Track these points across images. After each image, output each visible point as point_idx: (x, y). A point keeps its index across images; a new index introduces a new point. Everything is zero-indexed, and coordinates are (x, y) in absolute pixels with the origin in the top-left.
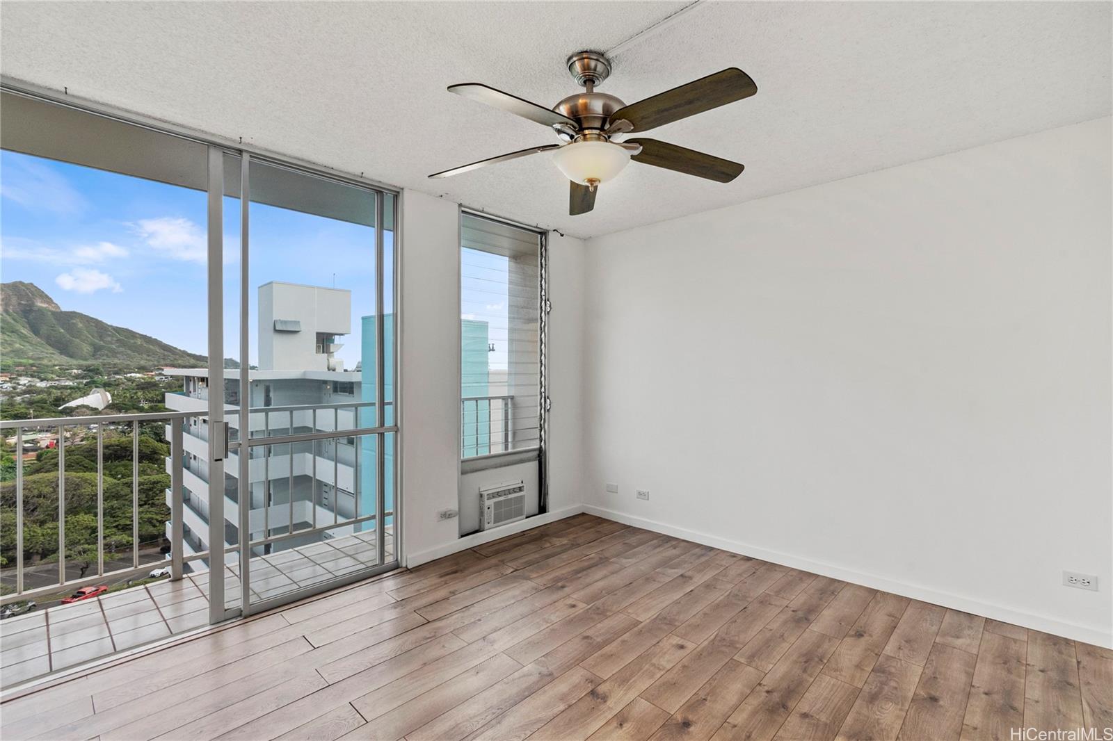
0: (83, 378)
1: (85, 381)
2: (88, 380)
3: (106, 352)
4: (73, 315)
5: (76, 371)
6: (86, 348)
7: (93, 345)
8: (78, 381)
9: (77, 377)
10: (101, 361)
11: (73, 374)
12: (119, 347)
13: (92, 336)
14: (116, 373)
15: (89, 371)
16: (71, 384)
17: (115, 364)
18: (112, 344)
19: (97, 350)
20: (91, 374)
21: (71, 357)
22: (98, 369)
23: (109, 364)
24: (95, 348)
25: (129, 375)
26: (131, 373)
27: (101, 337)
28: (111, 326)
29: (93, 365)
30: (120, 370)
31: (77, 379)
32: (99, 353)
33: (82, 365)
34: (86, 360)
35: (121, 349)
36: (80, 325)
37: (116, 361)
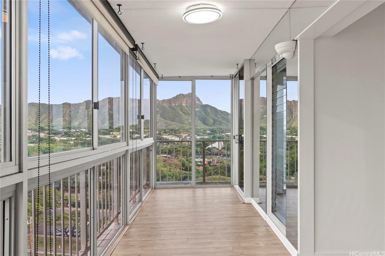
0: (211, 135)
1: (212, 136)
2: (213, 136)
3: (218, 123)
4: (207, 106)
5: (208, 131)
6: (211, 121)
7: (213, 119)
8: (209, 136)
9: (209, 134)
10: (216, 127)
11: (207, 133)
12: (223, 120)
13: (213, 115)
14: (222, 133)
15: (213, 131)
16: (207, 137)
17: (221, 128)
18: (220, 119)
19: (215, 121)
20: (213, 133)
21: (206, 125)
22: (216, 131)
23: (219, 128)
24: (214, 121)
25: (227, 133)
26: (227, 132)
27: (216, 116)
28: (220, 110)
29: (214, 129)
30: (223, 131)
31: (209, 135)
32: (216, 123)
33: (210, 129)
34: (211, 126)
35: (223, 121)
36: (209, 110)
37: (222, 127)
